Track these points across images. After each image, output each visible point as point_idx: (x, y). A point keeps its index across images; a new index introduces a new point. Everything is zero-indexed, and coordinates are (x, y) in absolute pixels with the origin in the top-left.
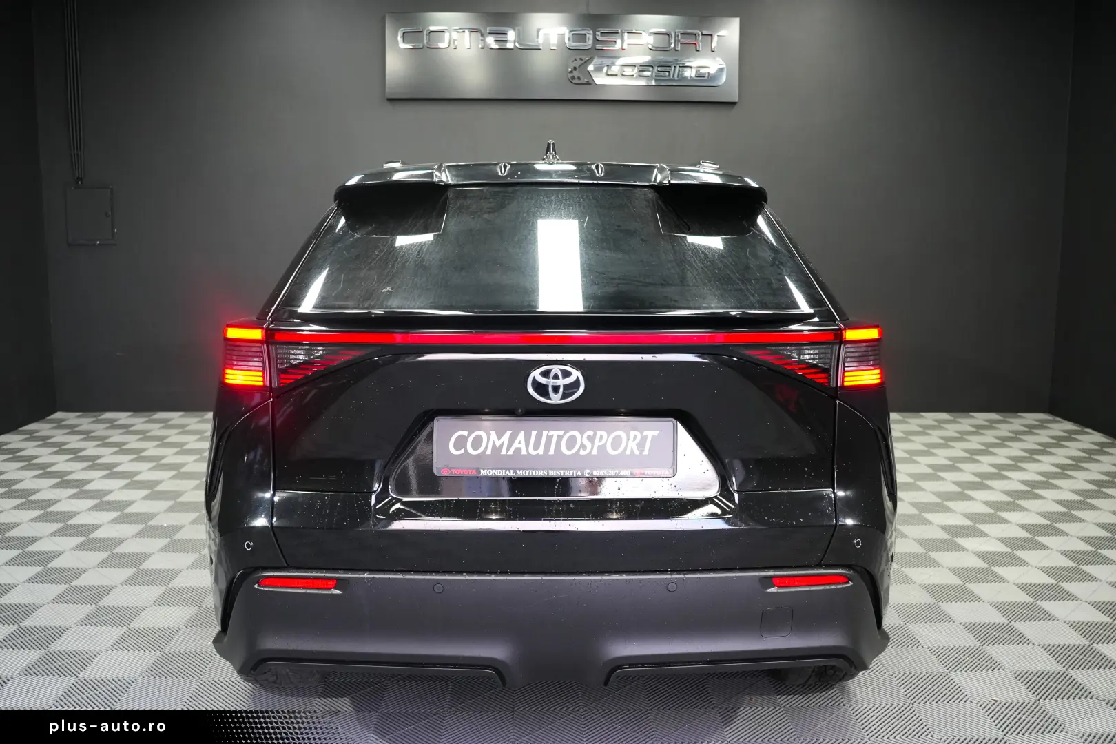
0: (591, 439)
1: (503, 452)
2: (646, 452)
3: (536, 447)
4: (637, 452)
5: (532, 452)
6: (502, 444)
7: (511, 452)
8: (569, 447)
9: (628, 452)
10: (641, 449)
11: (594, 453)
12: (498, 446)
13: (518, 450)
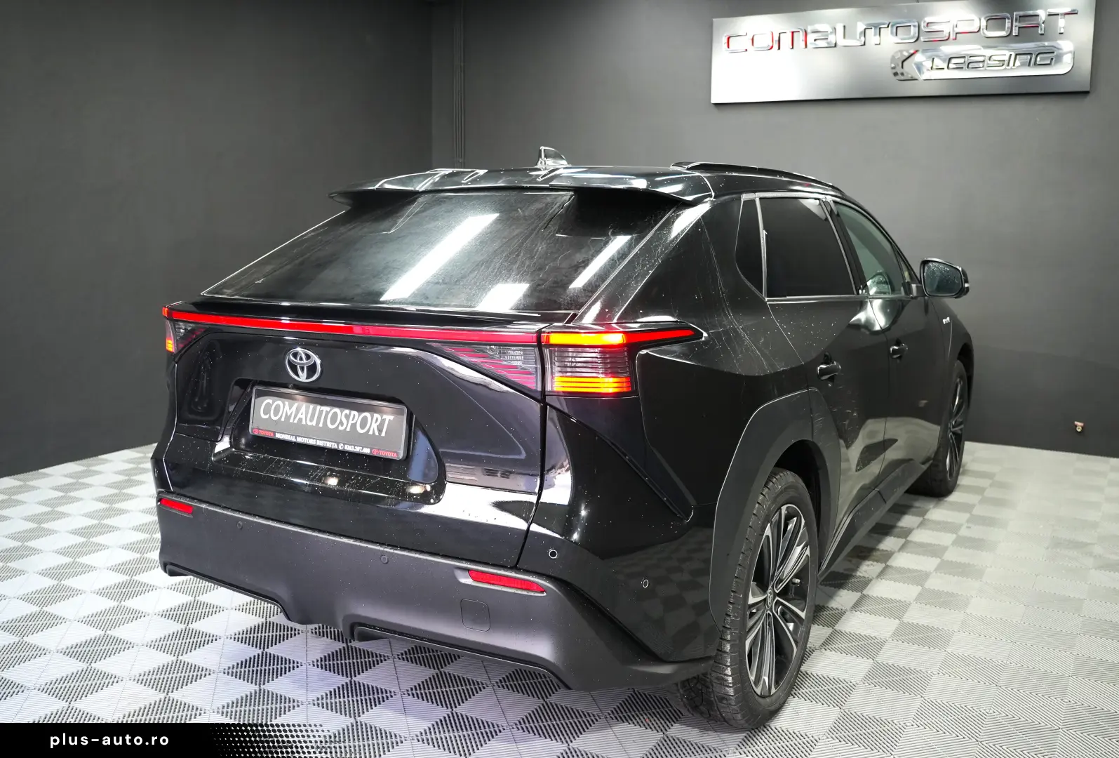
0: (347, 417)
1: (291, 421)
2: (383, 434)
3: (311, 421)
4: (377, 433)
5: (309, 423)
6: (291, 414)
7: (296, 422)
8: (333, 422)
9: (371, 433)
10: (380, 431)
11: (348, 429)
12: (289, 414)
13: (300, 420)
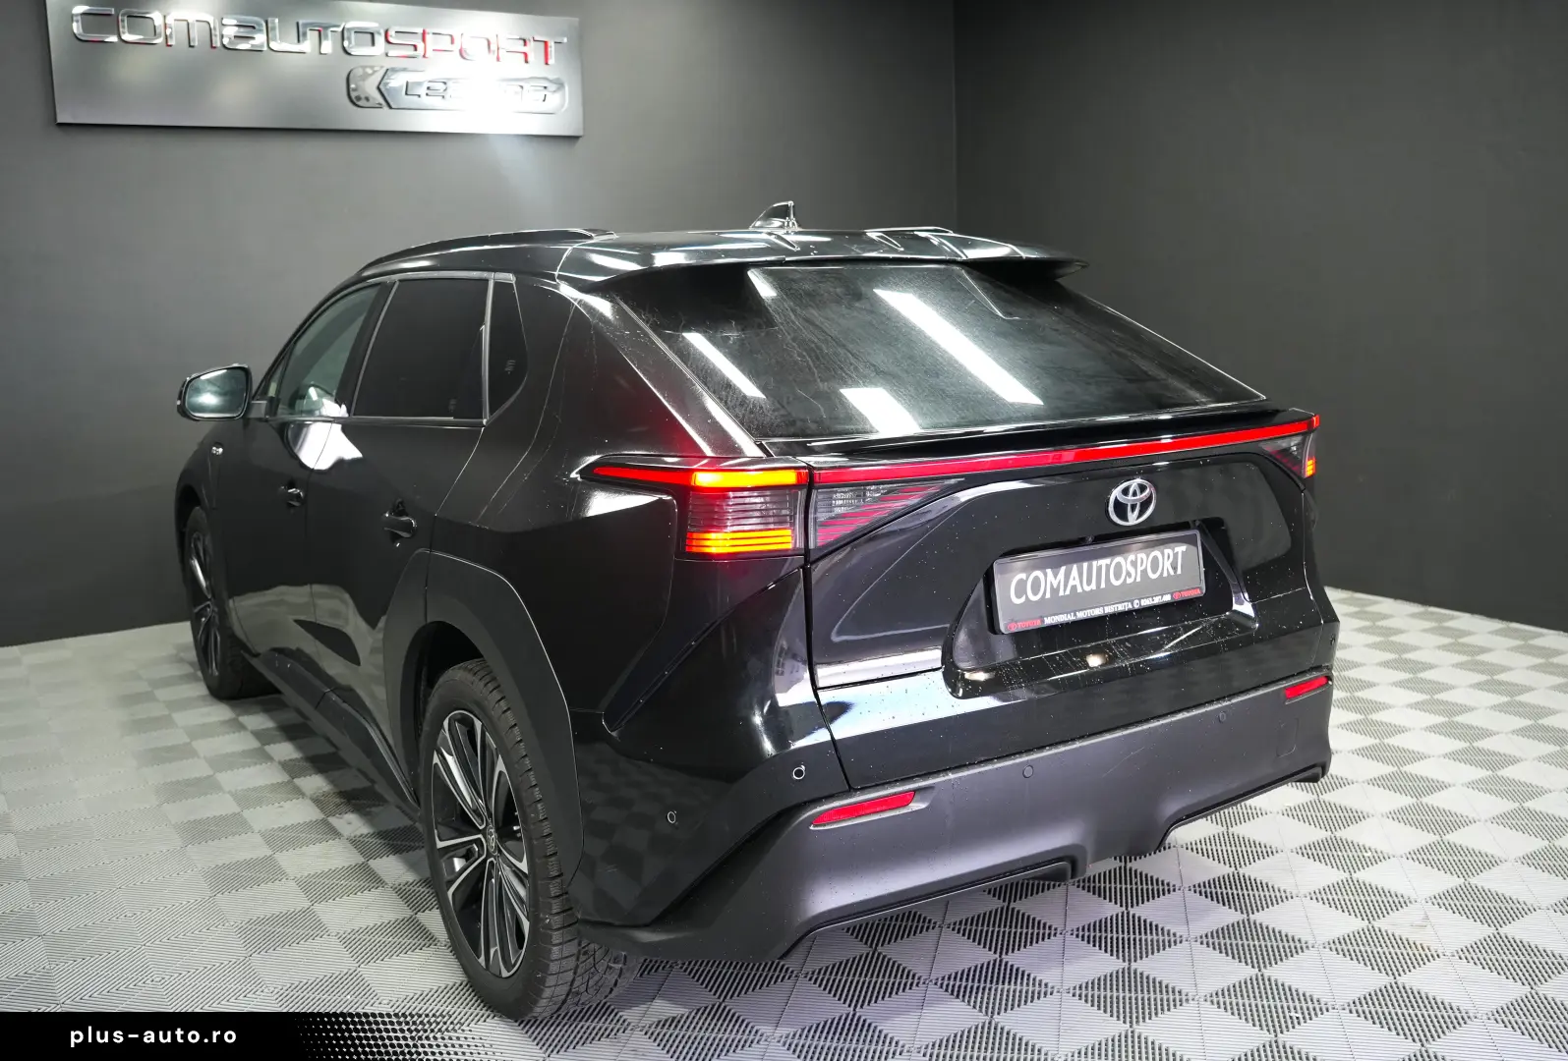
0: (1134, 564)
1: (1061, 593)
2: (1179, 572)
3: (1089, 582)
4: (1172, 573)
5: (1087, 589)
6: (1059, 583)
7: (1068, 592)
8: (1117, 577)
9: (1165, 575)
10: (1175, 569)
11: (1138, 579)
12: (1055, 586)
13: (1074, 588)
